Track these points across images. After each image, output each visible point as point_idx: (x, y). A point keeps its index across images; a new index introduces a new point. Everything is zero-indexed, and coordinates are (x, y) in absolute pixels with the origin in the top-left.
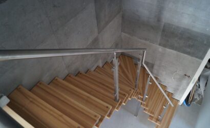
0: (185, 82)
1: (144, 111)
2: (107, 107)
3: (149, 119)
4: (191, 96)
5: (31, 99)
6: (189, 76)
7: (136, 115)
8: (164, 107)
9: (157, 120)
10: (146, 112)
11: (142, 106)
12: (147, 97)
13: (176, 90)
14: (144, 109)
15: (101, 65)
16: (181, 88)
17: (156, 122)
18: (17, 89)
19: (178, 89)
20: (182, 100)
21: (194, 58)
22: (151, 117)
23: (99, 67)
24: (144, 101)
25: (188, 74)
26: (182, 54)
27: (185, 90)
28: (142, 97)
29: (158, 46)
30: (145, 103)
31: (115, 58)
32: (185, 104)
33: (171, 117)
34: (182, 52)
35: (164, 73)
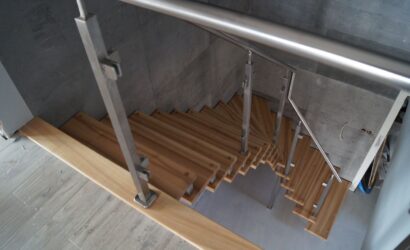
0: (361, 143)
1: (286, 196)
2: (229, 158)
3: (294, 212)
4: (373, 174)
5: (101, 132)
6: (370, 132)
7: (270, 206)
8: (324, 184)
9: (310, 213)
10: (291, 198)
11: (283, 185)
12: (293, 165)
13: (346, 160)
14: (287, 192)
15: (210, 105)
16: (355, 157)
17: (308, 217)
18: (74, 116)
19: (349, 159)
20: (357, 180)
21: (379, 96)
22: (299, 208)
23: (208, 108)
24: (287, 175)
25: (368, 128)
26: (358, 89)
27: (361, 159)
28: (284, 166)
29: (315, 75)
30: (288, 179)
31: (250, 63)
32: (361, 188)
33: (336, 211)
34: (358, 86)
35: (324, 127)
